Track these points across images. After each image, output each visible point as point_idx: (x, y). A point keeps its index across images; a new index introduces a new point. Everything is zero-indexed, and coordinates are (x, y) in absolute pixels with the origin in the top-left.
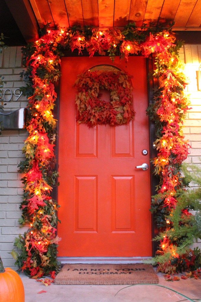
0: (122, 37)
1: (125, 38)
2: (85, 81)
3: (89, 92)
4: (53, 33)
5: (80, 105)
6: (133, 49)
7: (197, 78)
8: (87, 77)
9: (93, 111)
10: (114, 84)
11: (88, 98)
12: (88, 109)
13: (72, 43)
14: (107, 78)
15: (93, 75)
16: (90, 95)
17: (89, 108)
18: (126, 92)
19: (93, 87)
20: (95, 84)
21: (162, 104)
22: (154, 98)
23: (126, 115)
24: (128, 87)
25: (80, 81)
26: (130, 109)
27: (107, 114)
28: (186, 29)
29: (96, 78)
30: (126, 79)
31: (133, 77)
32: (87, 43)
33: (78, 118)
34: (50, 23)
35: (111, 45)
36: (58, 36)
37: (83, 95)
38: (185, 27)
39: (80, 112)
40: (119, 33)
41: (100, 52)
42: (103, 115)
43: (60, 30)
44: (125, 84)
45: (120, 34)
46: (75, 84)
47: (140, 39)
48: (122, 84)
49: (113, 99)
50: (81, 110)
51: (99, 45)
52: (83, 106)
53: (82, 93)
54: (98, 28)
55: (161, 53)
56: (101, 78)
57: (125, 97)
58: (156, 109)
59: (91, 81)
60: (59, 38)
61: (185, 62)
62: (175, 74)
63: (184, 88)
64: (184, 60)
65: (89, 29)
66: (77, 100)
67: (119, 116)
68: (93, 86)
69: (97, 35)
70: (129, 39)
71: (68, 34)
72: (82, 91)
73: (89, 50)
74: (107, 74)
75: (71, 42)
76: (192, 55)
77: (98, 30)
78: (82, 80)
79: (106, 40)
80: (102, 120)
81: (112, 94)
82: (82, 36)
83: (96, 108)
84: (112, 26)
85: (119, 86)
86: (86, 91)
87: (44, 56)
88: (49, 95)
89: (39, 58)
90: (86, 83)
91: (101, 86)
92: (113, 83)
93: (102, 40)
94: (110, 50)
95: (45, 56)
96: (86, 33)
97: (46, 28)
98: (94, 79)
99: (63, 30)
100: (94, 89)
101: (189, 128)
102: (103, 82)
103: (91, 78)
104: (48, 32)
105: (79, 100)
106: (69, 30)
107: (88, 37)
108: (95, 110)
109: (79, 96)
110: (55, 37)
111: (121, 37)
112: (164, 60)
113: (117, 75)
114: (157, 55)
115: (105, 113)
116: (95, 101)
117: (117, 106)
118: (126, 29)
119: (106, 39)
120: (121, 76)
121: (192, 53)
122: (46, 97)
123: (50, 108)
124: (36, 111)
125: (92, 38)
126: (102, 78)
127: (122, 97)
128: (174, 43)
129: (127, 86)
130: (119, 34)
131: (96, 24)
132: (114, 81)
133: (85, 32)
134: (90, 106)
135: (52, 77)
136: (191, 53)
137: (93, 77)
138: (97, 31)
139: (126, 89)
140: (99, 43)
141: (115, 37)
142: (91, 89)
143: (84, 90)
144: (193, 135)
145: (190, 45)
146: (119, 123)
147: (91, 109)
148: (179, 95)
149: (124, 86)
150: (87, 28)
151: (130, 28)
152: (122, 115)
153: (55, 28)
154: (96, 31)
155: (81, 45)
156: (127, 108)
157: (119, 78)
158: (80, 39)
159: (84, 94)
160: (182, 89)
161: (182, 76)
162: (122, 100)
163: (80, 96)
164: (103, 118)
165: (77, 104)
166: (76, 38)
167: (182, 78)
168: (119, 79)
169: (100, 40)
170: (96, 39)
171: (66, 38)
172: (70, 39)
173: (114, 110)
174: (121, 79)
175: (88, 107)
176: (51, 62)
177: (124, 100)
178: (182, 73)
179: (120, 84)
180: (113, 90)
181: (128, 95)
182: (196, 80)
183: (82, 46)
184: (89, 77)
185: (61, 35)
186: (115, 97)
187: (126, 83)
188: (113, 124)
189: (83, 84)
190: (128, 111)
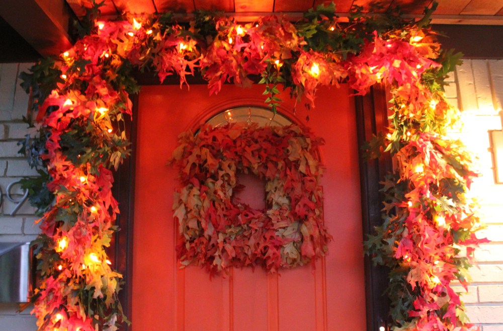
0: (299, 41)
1: (305, 46)
2: (199, 157)
3: (210, 185)
4: (109, 30)
5: (185, 220)
6: (327, 73)
7: (492, 150)
8: (204, 146)
9: (221, 237)
10: (276, 165)
11: (207, 204)
12: (206, 234)
13: (162, 58)
14: (257, 146)
15: (220, 138)
16: (213, 194)
17: (209, 231)
18: (309, 185)
19: (221, 173)
20: (225, 164)
21: (406, 229)
22: (384, 209)
23: (309, 249)
24: (313, 171)
25: (187, 153)
26: (317, 231)
27: (258, 244)
28: (460, 21)
29: (228, 148)
30: (306, 149)
31: (324, 141)
32: (202, 57)
33: (181, 252)
34: (101, 5)
35: (269, 63)
36: (124, 38)
37: (194, 195)
38: (459, 15)
39: (187, 237)
40: (290, 31)
41: (237, 82)
42: (246, 249)
43: (131, 20)
44: (305, 162)
45: (294, 35)
46: (174, 160)
47: (346, 48)
48: (296, 164)
49: (274, 203)
50: (187, 234)
51: (234, 63)
52: (193, 224)
53: (191, 188)
54: (232, 14)
55: (402, 85)
56: (241, 146)
57: (305, 200)
58: (391, 241)
59: (215, 156)
60: (126, 41)
61: (460, 107)
62: (441, 143)
63: (468, 185)
64: (456, 100)
65: (207, 19)
66: (177, 208)
67: (289, 250)
68: (220, 168)
69: (229, 36)
70: (317, 46)
71: (150, 32)
72: (191, 183)
73: (209, 77)
74: (256, 135)
75: (158, 54)
76: (475, 88)
77: (233, 21)
78: (191, 153)
79: (256, 50)
80: (245, 258)
81: (270, 187)
82: (189, 39)
83: (228, 231)
84: (271, 10)
85: (287, 168)
86: (202, 183)
87: (85, 94)
88: (98, 205)
89: (68, 103)
90: (201, 163)
91: (240, 168)
92: (274, 159)
93: (243, 49)
94: (266, 78)
95: (89, 93)
96: (200, 30)
97: (92, 16)
98: (222, 151)
99: (139, 22)
100: (223, 176)
101: (476, 287)
102: (245, 158)
103: (215, 148)
104: (97, 27)
105: (183, 206)
106: (154, 21)
107: (205, 39)
108: (225, 233)
109: (182, 198)
110: (115, 41)
111: (295, 42)
112: (411, 106)
113: (284, 137)
114: (393, 93)
115: (252, 242)
116: (224, 212)
117: (283, 224)
118: (310, 20)
119: (253, 47)
120: (294, 140)
121: (474, 83)
122: (89, 213)
123: (99, 244)
124: (58, 257)
125: (216, 44)
126: (243, 145)
127: (297, 200)
128: (435, 58)
129: (311, 169)
130: (291, 34)
131: (227, 6)
132: (274, 155)
133: (196, 28)
134: (211, 224)
135: (106, 156)
136: (472, 82)
137: (220, 145)
138: (230, 26)
139: (309, 178)
140: (234, 57)
141: (280, 42)
142: (215, 177)
143: (196, 182)
144: (487, 307)
145: (470, 60)
146: (288, 266)
147: (214, 233)
148: (454, 205)
149: (302, 168)
150: (201, 17)
151: (320, 19)
152: (296, 248)
153: (118, 16)
154: (226, 24)
155: (186, 62)
156: (309, 229)
157: (289, 148)
158: (182, 46)
159: (196, 191)
160: (460, 189)
161: (460, 152)
162: (297, 207)
163: (184, 198)
164: (245, 254)
165: (177, 219)
166: (173, 44)
167: (462, 157)
168: (288, 151)
169: (239, 47)
170: (225, 45)
171: (143, 44)
172: (157, 47)
173: (277, 234)
174: (295, 150)
175: (207, 228)
176: (103, 111)
177: (302, 206)
178: (458, 142)
179: (291, 162)
180: (272, 178)
181: (312, 193)
182: (490, 154)
183: (188, 67)
184: (207, 146)
185: (131, 34)
186: (279, 198)
187: (307, 160)
188: (273, 270)
189: (194, 165)
190: (312, 237)
